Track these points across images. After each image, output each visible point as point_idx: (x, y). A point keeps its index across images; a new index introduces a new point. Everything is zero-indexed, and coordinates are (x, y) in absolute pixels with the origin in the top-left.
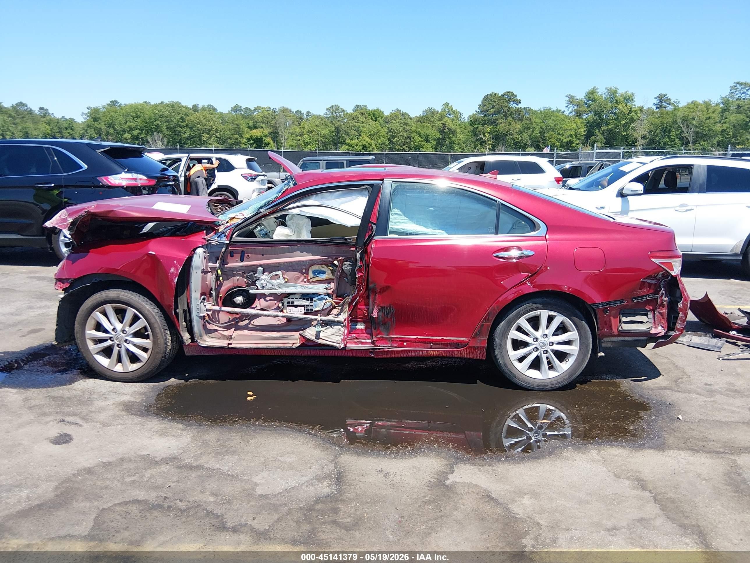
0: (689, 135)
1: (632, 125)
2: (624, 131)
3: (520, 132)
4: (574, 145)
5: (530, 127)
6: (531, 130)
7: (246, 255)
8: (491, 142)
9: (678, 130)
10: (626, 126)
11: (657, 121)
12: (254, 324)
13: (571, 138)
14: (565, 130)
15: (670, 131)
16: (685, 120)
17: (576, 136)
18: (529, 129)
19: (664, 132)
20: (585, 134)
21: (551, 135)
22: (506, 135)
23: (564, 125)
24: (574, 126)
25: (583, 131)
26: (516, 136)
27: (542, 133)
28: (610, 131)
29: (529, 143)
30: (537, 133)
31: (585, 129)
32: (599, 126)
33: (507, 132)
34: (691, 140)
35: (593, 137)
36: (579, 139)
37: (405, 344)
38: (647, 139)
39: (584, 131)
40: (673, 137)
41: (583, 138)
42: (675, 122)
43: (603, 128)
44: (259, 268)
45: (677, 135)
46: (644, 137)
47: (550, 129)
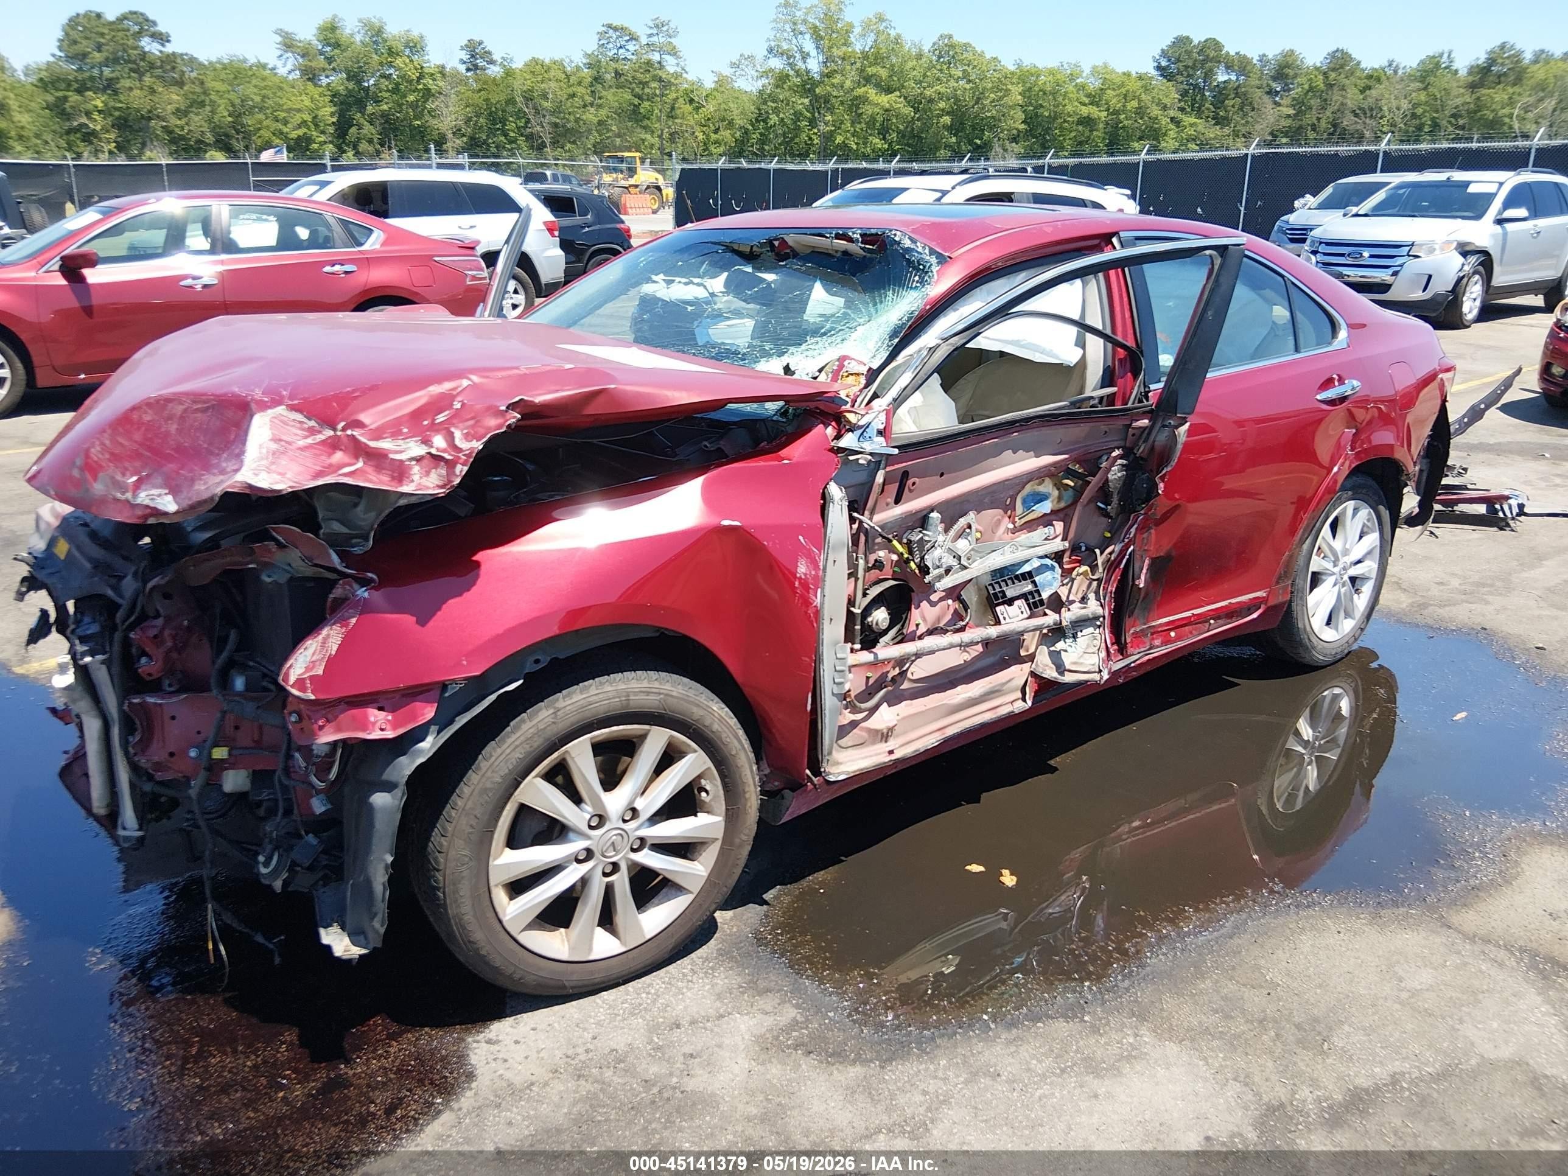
0: (541, 128)
1: (430, 105)
2: (416, 118)
3: (180, 113)
4: (315, 146)
5: (203, 101)
6: (208, 108)
7: (910, 482)
8: (112, 136)
9: (519, 118)
10: (417, 107)
11: (478, 99)
12: (915, 677)
13: (305, 130)
14: (289, 110)
15: (504, 121)
16: (528, 98)
17: (316, 125)
18: (202, 104)
19: (494, 122)
20: (334, 120)
21: (260, 122)
22: (150, 119)
23: (285, 100)
24: (307, 102)
25: (328, 113)
26: (174, 121)
27: (237, 115)
28: (384, 115)
29: (209, 138)
30: (224, 115)
31: (333, 109)
32: (361, 104)
33: (150, 112)
34: (548, 141)
35: (353, 130)
36: (323, 132)
37: (1173, 634)
38: (464, 135)
39: (332, 115)
40: (512, 134)
41: (331, 130)
42: (511, 101)
43: (370, 109)
44: (932, 515)
45: (518, 128)
46: (457, 132)
47: (253, 107)
